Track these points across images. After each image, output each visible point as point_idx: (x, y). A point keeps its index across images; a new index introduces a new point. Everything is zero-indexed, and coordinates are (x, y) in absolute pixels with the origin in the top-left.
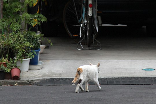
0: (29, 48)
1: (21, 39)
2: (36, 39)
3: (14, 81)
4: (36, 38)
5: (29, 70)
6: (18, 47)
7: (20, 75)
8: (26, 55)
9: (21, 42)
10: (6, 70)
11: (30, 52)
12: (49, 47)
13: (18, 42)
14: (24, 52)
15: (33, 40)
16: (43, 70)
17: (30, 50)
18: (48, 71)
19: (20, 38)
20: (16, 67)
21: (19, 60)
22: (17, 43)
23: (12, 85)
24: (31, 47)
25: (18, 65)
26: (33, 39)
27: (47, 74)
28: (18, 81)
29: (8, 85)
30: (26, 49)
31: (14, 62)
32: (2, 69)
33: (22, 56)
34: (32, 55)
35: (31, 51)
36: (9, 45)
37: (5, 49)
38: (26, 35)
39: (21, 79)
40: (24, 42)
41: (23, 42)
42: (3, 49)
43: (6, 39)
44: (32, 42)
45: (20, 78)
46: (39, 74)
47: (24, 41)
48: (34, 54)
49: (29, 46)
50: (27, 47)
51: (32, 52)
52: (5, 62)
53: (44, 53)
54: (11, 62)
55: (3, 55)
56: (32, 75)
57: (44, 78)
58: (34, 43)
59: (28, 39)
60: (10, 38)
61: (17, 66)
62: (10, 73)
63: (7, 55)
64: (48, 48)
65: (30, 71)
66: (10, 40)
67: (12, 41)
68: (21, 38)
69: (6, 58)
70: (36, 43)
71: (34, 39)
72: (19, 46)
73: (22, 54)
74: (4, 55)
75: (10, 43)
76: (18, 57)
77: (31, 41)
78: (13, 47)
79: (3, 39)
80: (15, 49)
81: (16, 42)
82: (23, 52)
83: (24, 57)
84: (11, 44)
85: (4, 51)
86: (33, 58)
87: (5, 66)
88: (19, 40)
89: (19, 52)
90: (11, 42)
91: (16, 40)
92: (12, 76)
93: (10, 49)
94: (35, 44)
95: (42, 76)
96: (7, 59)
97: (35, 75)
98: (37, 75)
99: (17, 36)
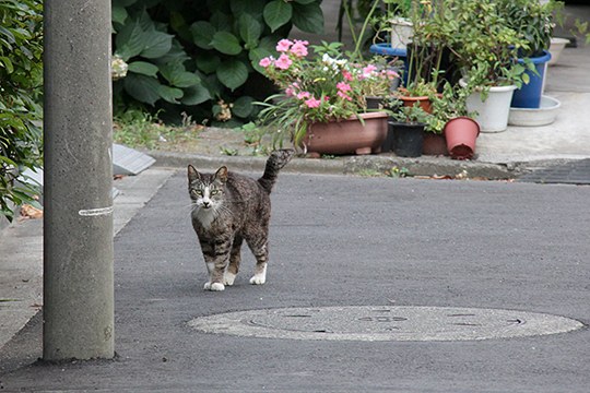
0: (512, 48)
1: (487, 18)
2: (536, 20)
3: (456, 162)
4: (540, 16)
5: (509, 125)
6: (475, 45)
7: (477, 144)
8: (501, 75)
9: (484, 30)
10: (428, 125)
11: (516, 62)
12: (578, 44)
13: (474, 26)
14: (494, 62)
15: (527, 23)
16: (558, 127)
17: (516, 58)
18: (574, 133)
19: (481, 16)
20: (464, 113)
21: (477, 91)
22: (469, 31)
23: (447, 177)
24: (518, 46)
25: (470, 108)
26: (528, 18)
27: (573, 141)
28: (471, 164)
29: (436, 176)
30: (501, 53)
31: (456, 96)
32: (415, 119)
33: (487, 77)
34: (521, 76)
35: (520, 60)
36: (444, 37)
37: (430, 49)
38: (504, 6)
39: (480, 158)
40: (497, 30)
41: (492, 30)
42: (420, 48)
43: (435, 15)
44: (525, 29)
45: (476, 152)
46: (541, 143)
47: (496, 23)
48: (527, 71)
49: (513, 43)
50: (504, 46)
51: (521, 63)
52: (426, 95)
53: (559, 66)
54: (448, 96)
55: (419, 71)
56: (519, 145)
57: (561, 157)
58: (532, 33)
59: (510, 20)
60: (447, 11)
61: (466, 112)
62: (442, 136)
63: (435, 73)
64: (575, 47)
65: (512, 128)
66: (446, 20)
67: (454, 25)
68: (486, 13)
69: (431, 80)
70: (536, 31)
71: (532, 18)
72: (479, 42)
73: (486, 71)
74: (423, 69)
75: (446, 30)
76: (473, 78)
77: (519, 26)
78: (457, 46)
79: (423, 15)
80: (461, 51)
81: (468, 27)
82: (489, 62)
83: (493, 82)
84: (451, 33)
85: (425, 56)
86: (524, 84)
87: (425, 110)
88: (479, 22)
89: (475, 62)
90: (450, 27)
91: (470, 19)
92: (449, 144)
93: (446, 51)
94: (535, 37)
95: (555, 151)
96: (433, 84)
97: (530, 143)
98: (536, 147)
99: (472, 7)
